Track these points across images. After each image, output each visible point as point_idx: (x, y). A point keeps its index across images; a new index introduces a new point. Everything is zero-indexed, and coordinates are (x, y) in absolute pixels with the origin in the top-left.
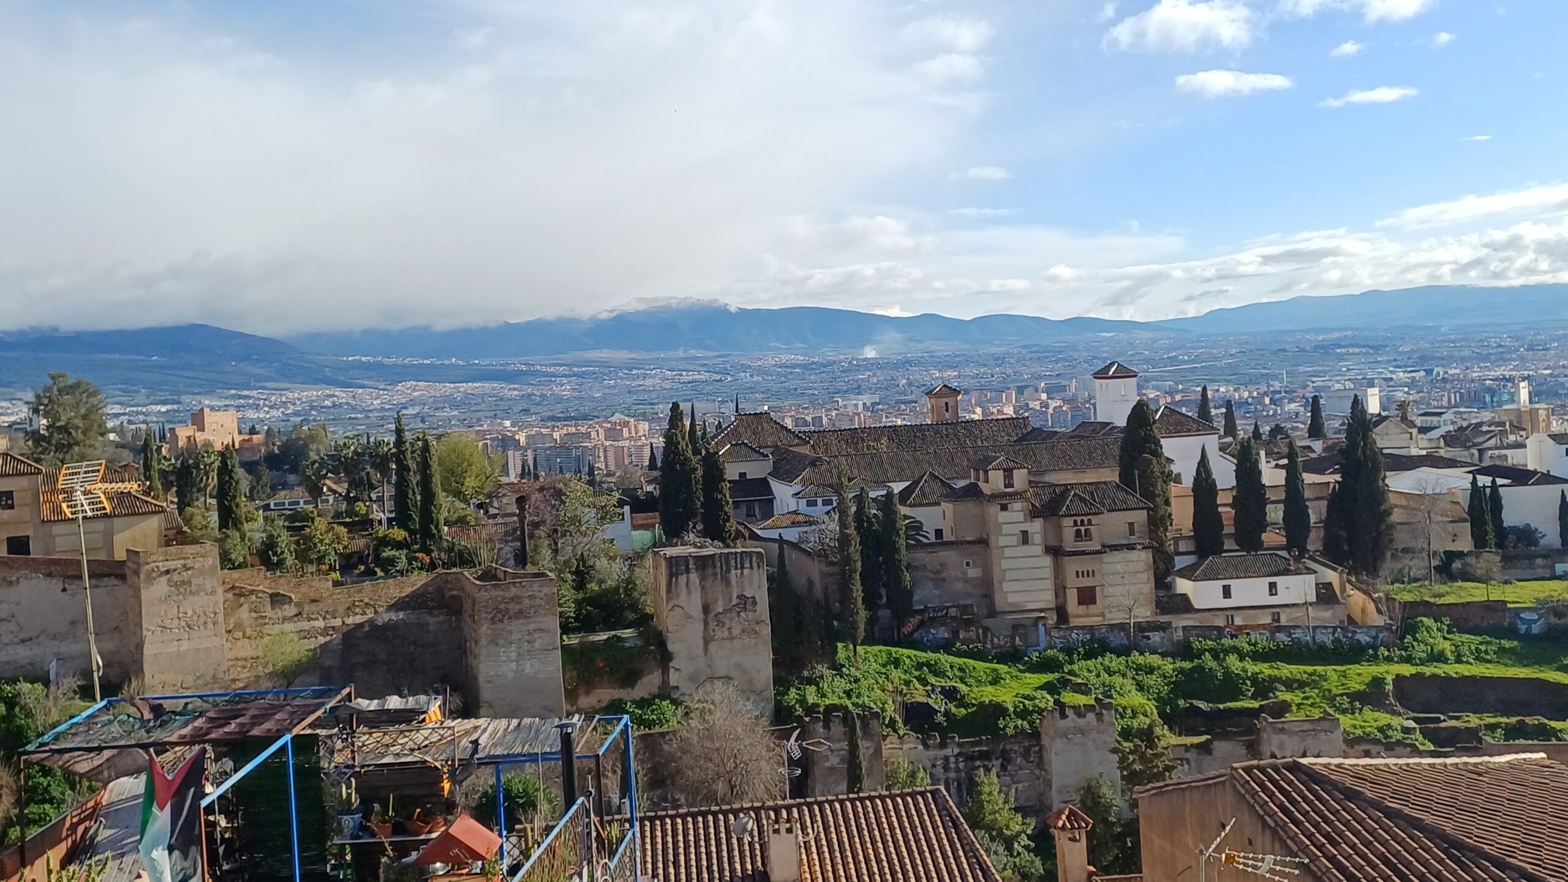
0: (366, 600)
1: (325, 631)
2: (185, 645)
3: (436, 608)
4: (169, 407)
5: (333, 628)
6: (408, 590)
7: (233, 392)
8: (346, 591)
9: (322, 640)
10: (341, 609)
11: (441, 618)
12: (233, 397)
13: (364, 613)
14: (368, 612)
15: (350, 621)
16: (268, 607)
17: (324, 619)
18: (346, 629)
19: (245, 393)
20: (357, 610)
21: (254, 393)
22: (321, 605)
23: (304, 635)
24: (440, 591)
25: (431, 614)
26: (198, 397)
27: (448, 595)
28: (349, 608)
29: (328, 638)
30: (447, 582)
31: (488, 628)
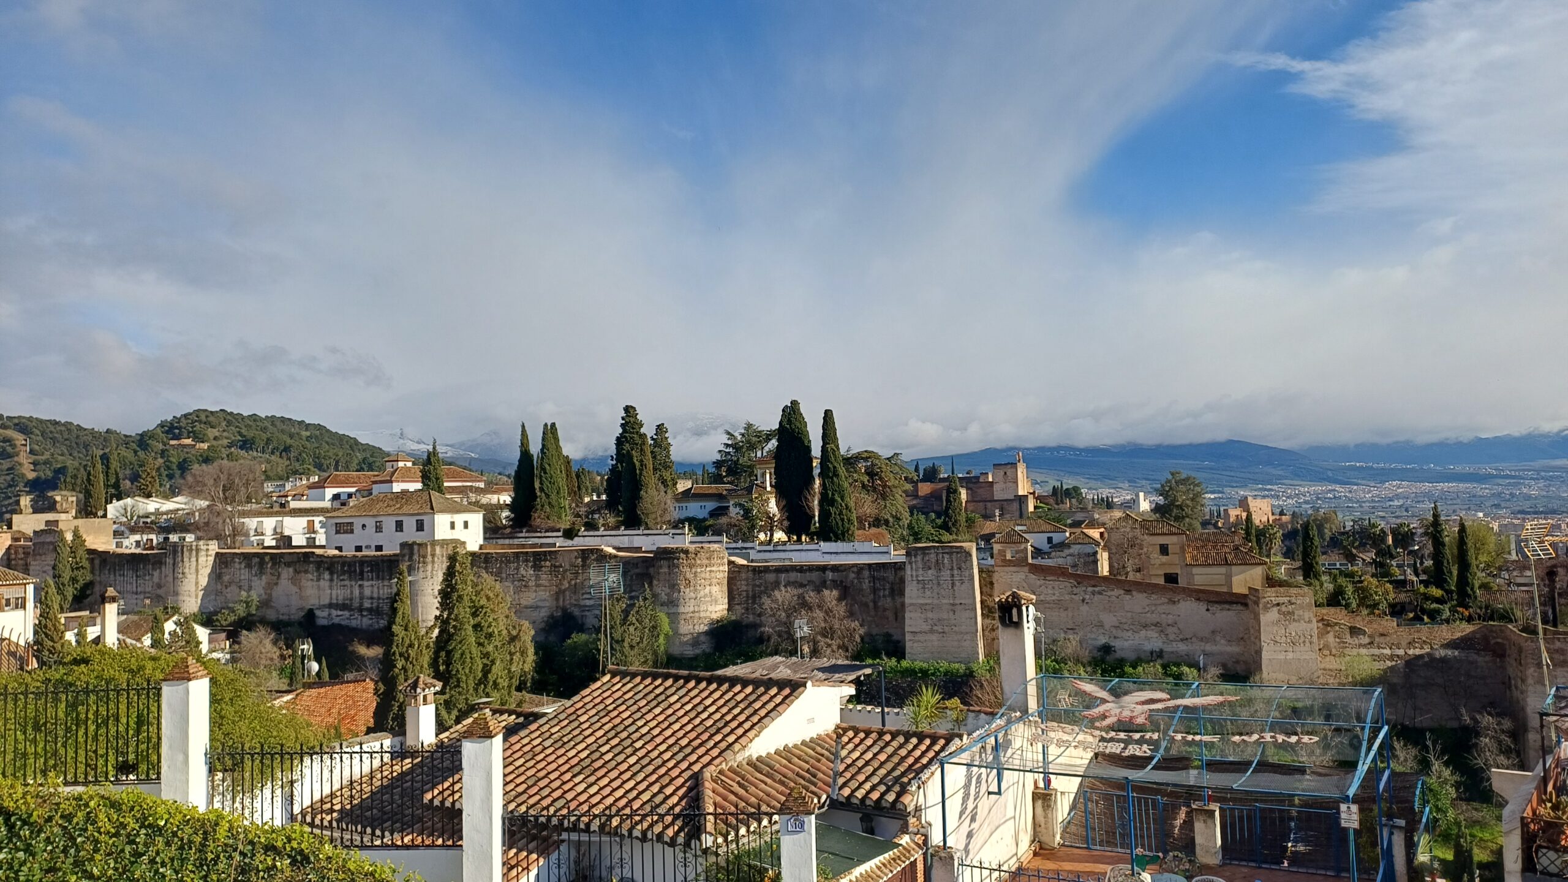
0: (1424, 639)
1: (1391, 658)
2: (1290, 656)
3: (1483, 650)
4: (1216, 495)
5: (1398, 656)
6: (1458, 635)
7: (1260, 486)
8: (1407, 630)
9: (1389, 664)
10: (1404, 643)
11: (1487, 658)
12: (1260, 489)
13: (1422, 648)
14: (1425, 647)
15: (1411, 652)
16: (1348, 636)
17: (1391, 648)
18: (1407, 658)
19: (1269, 487)
20: (1417, 645)
21: (1275, 487)
22: (1388, 638)
23: (1376, 658)
24: (1486, 638)
25: (1478, 654)
26: (1236, 489)
27: (1493, 642)
28: (1410, 643)
29: (1394, 663)
30: (1492, 631)
31: (1535, 671)
